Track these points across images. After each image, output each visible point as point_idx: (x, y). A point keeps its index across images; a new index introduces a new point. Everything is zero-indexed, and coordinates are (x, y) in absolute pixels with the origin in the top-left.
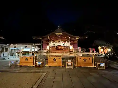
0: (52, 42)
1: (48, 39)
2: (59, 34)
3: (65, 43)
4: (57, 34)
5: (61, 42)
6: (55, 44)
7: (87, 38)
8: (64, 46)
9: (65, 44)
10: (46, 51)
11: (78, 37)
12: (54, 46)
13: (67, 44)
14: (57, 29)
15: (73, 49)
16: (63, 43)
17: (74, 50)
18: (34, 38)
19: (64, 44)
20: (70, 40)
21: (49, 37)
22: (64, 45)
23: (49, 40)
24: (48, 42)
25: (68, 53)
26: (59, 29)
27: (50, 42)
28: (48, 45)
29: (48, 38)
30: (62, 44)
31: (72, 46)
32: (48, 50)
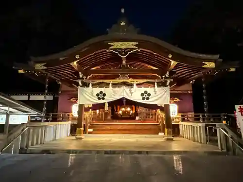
0: (94, 86)
1: (77, 74)
2: (123, 47)
3: (150, 90)
4: (116, 45)
5: (132, 85)
6: (104, 95)
7: (233, 70)
8: (145, 102)
9: (149, 95)
10: (70, 122)
11: (215, 61)
12: (102, 101)
13: (159, 95)
14: (114, 26)
15: (179, 115)
16: (143, 90)
17: (183, 120)
18: (21, 71)
19: (146, 92)
20: (170, 78)
21: (77, 57)
22: (143, 99)
23: (81, 76)
24: (77, 84)
25: (161, 134)
26: (123, 23)
27: (85, 85)
28: (76, 97)
29: (75, 63)
30: (135, 94)
31: (175, 102)
32: (74, 119)
